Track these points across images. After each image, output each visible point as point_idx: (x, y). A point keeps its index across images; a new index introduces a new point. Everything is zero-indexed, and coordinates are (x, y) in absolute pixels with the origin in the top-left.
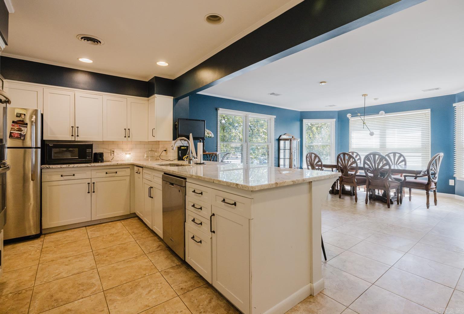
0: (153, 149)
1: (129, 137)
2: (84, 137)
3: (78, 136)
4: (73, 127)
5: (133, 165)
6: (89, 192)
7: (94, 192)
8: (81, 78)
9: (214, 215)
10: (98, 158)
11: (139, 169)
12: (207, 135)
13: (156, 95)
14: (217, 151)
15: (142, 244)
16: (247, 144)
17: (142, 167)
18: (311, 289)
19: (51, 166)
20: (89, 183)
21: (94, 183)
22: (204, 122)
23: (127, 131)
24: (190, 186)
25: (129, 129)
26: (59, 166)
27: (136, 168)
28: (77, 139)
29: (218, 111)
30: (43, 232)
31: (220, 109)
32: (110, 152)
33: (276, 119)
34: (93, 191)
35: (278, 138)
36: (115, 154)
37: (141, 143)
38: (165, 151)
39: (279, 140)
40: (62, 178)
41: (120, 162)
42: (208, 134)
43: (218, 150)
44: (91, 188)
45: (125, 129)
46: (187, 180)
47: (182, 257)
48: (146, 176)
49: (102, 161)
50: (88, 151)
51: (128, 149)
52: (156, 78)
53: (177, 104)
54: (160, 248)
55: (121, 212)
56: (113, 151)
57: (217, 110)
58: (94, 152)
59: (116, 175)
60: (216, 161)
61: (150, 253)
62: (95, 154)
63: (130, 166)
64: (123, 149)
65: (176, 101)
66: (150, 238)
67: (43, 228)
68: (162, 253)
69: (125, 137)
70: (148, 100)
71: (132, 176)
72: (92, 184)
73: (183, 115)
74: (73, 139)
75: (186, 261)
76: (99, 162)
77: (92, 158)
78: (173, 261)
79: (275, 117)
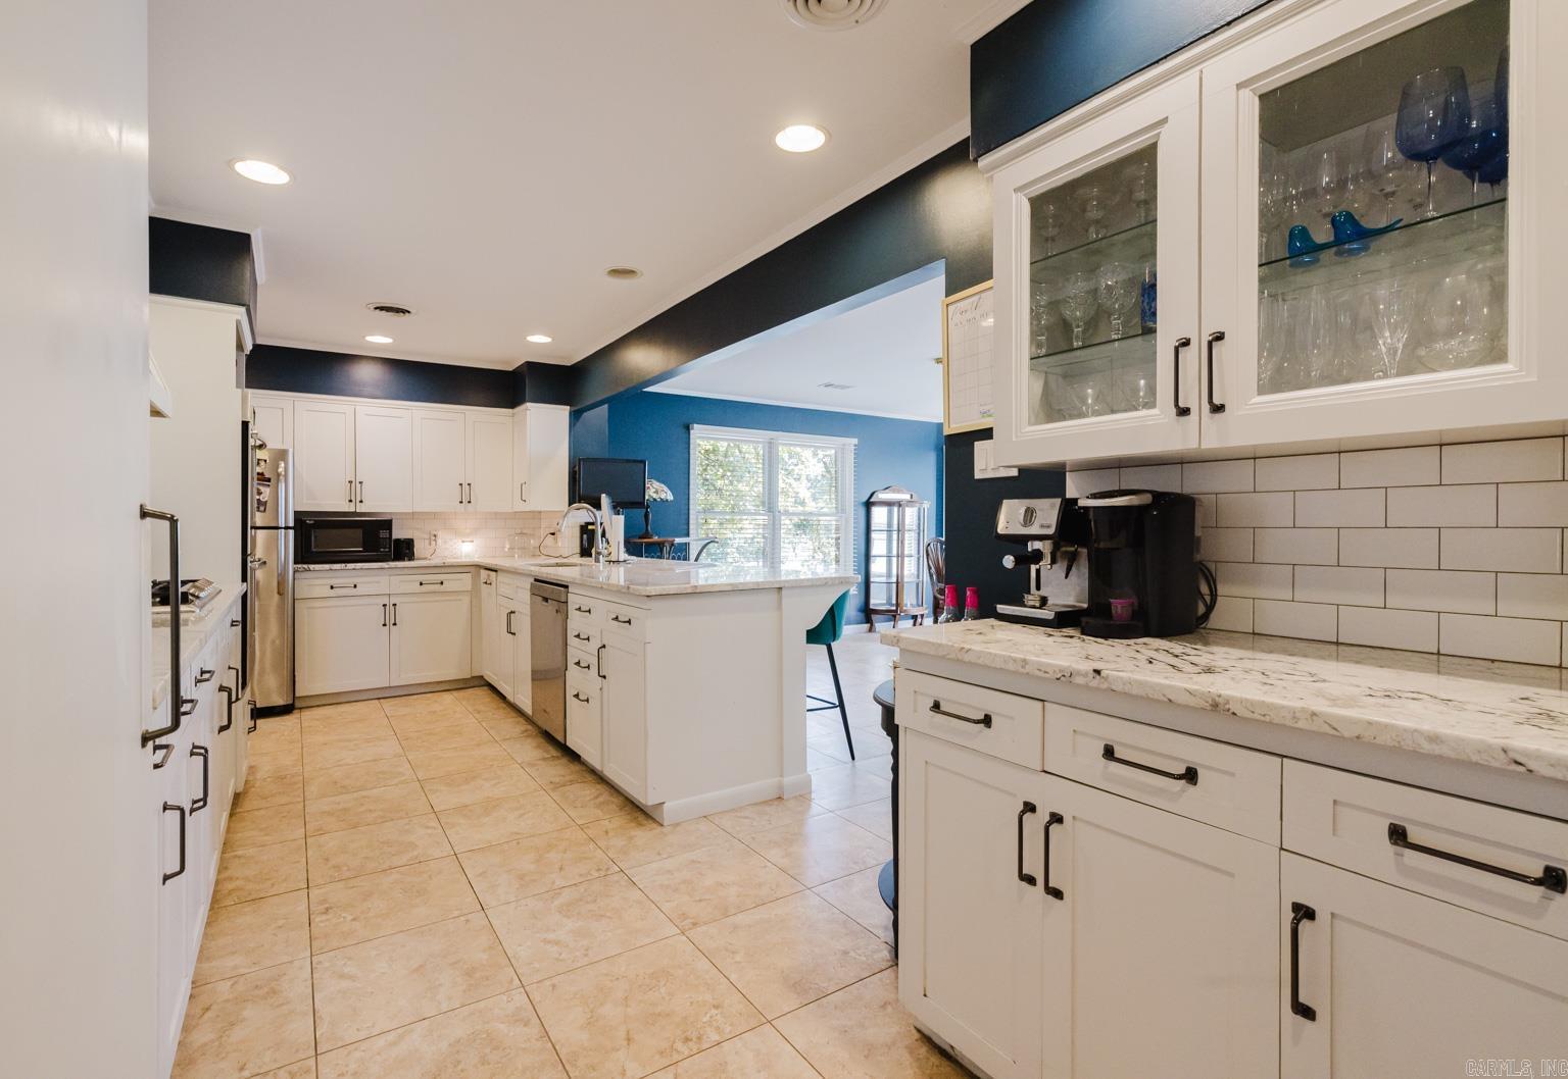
0: (525, 531)
1: (469, 502)
2: (374, 503)
3: (361, 502)
4: (350, 482)
5: (478, 567)
6: (385, 625)
7: (395, 624)
8: (366, 373)
9: (604, 646)
10: (403, 550)
11: (489, 576)
12: (655, 496)
13: (529, 405)
14: (688, 535)
15: (491, 728)
16: (774, 517)
17: (496, 571)
18: (781, 787)
19: (312, 567)
20: (384, 605)
21: (395, 605)
22: (642, 465)
23: (466, 487)
24: (574, 600)
25: (469, 484)
26: (327, 566)
27: (484, 573)
28: (361, 509)
29: (692, 432)
30: (298, 704)
31: (695, 425)
32: (427, 536)
33: (858, 448)
34: (393, 622)
35: (865, 499)
36: (439, 541)
37: (497, 515)
38: (553, 534)
39: (868, 505)
40: (333, 593)
41: (450, 561)
42: (656, 492)
43: (691, 532)
44: (390, 619)
45: (461, 485)
46: (570, 590)
47: (560, 738)
48: (503, 590)
49: (411, 557)
50: (383, 534)
51: (468, 531)
52: (530, 365)
53: (578, 424)
54: (525, 734)
55: (452, 673)
56: (435, 536)
57: (688, 428)
58: (394, 537)
59: (442, 588)
60: (685, 559)
61: (505, 740)
62: (398, 541)
63: (472, 569)
64: (457, 533)
65: (575, 416)
66: (510, 720)
67: (297, 695)
68: (529, 740)
69: (461, 502)
70: (514, 414)
71: (475, 593)
72: (392, 608)
73: (594, 450)
74: (353, 510)
75: (567, 744)
76: (404, 560)
77: (390, 551)
78: (547, 751)
79: (855, 441)
